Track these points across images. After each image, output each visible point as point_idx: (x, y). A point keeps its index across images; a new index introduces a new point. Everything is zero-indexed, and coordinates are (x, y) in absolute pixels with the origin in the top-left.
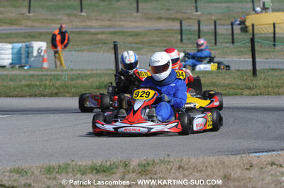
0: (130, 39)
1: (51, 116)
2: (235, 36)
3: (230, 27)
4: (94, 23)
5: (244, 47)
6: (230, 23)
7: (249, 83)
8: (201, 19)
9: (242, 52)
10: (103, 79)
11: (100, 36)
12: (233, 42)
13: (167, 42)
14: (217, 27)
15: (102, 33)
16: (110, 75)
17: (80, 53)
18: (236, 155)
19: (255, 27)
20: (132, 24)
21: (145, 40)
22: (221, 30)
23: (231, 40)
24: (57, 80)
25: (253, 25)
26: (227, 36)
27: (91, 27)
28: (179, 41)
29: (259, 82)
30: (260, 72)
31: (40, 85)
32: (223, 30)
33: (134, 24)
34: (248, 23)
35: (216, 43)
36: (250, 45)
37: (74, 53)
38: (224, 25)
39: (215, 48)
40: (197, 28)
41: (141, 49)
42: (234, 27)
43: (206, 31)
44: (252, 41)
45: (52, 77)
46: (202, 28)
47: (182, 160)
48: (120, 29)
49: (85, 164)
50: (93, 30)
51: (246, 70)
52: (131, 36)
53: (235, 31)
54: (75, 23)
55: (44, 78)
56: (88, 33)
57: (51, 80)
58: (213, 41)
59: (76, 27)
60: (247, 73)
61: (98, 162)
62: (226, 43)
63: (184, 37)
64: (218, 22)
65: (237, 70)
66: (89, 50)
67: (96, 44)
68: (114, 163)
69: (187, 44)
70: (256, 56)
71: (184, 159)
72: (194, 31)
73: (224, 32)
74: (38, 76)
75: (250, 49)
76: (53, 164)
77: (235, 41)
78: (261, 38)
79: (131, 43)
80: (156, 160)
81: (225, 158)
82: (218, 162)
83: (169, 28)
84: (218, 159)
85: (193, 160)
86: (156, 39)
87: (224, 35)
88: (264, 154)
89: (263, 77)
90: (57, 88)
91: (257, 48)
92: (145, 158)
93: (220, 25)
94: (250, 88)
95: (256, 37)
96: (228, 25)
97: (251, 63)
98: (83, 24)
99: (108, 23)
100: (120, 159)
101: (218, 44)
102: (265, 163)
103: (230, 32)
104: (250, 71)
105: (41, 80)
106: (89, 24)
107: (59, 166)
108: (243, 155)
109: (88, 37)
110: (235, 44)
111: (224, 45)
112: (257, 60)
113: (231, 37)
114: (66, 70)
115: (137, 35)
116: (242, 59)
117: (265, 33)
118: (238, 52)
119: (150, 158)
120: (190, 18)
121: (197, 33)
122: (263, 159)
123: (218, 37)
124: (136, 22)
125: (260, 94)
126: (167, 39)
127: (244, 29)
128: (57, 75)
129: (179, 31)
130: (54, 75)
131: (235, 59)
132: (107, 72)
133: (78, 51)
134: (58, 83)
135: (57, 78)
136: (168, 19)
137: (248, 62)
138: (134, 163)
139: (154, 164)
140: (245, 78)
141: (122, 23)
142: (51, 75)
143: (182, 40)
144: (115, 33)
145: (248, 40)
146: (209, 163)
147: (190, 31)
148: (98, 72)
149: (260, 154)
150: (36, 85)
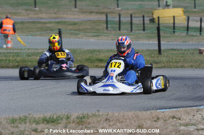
0: (70, 27)
1: (14, 82)
2: (145, 26)
3: (142, 19)
4: (44, 15)
5: (152, 33)
6: (142, 16)
7: (156, 59)
8: (121, 13)
9: (150, 37)
11: (48, 25)
12: (144, 30)
13: (97, 30)
14: (133, 19)
15: (50, 23)
17: (34, 37)
18: (147, 110)
19: (160, 19)
20: (72, 17)
21: (81, 28)
22: (135, 21)
23: (142, 28)
24: (18, 56)
25: (159, 18)
26: (139, 26)
27: (41, 18)
28: (105, 29)
29: (163, 58)
30: (164, 52)
31: (6, 60)
32: (137, 21)
33: (73, 16)
34: (155, 16)
35: (131, 30)
36: (157, 32)
37: (30, 37)
38: (137, 17)
39: (131, 33)
40: (118, 19)
41: (78, 34)
42: (145, 19)
43: (125, 21)
44: (158, 29)
45: (14, 54)
46: (122, 19)
47: (108, 114)
48: (63, 20)
49: (38, 116)
50: (43, 21)
51: (154, 50)
52: (71, 25)
53: (145, 22)
54: (30, 16)
55: (8, 55)
56: (40, 23)
57: (13, 56)
58: (130, 29)
59: (31, 18)
60: (154, 52)
61: (48, 115)
62: (139, 30)
63: (109, 26)
64: (133, 15)
65: (147, 50)
66: (41, 35)
67: (45, 30)
68: (59, 116)
69: (110, 31)
70: (161, 39)
71: (110, 113)
72: (116, 22)
73: (138, 22)
74: (4, 53)
75: (157, 35)
76: (16, 116)
77: (146, 29)
78: (164, 27)
79: (71, 30)
80: (90, 114)
81: (139, 113)
82: (134, 116)
83: (98, 19)
84: (134, 114)
85: (116, 114)
86: (88, 27)
87: (138, 24)
88: (167, 110)
89: (166, 55)
90: (18, 62)
91: (162, 34)
92: (81, 112)
93: (135, 17)
94: (157, 63)
95: (160, 26)
96: (140, 17)
97: (157, 45)
98: (36, 16)
99: (54, 16)
100: (63, 113)
101: (133, 31)
102: (168, 117)
103: (142, 22)
104: (156, 50)
105: (6, 56)
106: (41, 16)
107: (20, 118)
108: (152, 111)
110: (146, 31)
111: (138, 32)
112: (162, 42)
113: (142, 26)
114: (24, 49)
115: (75, 24)
116: (151, 42)
117: (167, 24)
118: (147, 36)
119: (85, 113)
120: (113, 13)
121: (118, 23)
122: (167, 114)
123: (133, 26)
124: (74, 15)
125: (164, 67)
126: (96, 27)
127: (152, 20)
128: (18, 52)
129: (105, 22)
130: (15, 53)
131: (145, 42)
133: (33, 35)
134: (19, 59)
135: (17, 55)
136: (97, 13)
137: (155, 44)
138: (73, 116)
139: (88, 117)
140: (153, 55)
141: (64, 16)
142: (14, 53)
143: (107, 28)
144: (59, 23)
145: (156, 28)
146: (128, 116)
147: (113, 21)
149: (165, 110)
150: (3, 60)
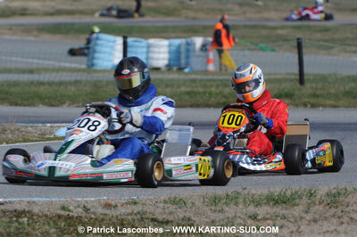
0: (319, 35)
4: (272, 15)
10: (283, 85)
11: (280, 32)
15: (283, 28)
16: (292, 80)
17: (255, 52)
21: (336, 36)
24: (226, 86)
27: (268, 20)
31: (204, 93)
37: (247, 52)
41: (332, 48)
45: (219, 83)
50: (271, 24)
52: (320, 31)
54: (248, 15)
55: (209, 84)
56: (265, 27)
57: (217, 86)
59: (250, 19)
61: (277, 190)
67: (275, 41)
68: (296, 192)
74: (201, 81)
79: (319, 41)
80: (349, 189)
86: (350, 35)
90: (225, 97)
92: (335, 186)
98: (259, 15)
100: (304, 187)
105: (205, 86)
106: (266, 15)
107: (227, 195)
109: (264, 32)
115: (327, 30)
119: (342, 186)
128: (226, 80)
130: (221, 80)
132: (288, 77)
133: (252, 50)
134: (226, 91)
135: (224, 84)
138: (321, 193)
139: (346, 193)
142: (218, 80)
148: (277, 76)
150: (199, 93)
